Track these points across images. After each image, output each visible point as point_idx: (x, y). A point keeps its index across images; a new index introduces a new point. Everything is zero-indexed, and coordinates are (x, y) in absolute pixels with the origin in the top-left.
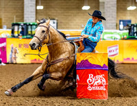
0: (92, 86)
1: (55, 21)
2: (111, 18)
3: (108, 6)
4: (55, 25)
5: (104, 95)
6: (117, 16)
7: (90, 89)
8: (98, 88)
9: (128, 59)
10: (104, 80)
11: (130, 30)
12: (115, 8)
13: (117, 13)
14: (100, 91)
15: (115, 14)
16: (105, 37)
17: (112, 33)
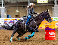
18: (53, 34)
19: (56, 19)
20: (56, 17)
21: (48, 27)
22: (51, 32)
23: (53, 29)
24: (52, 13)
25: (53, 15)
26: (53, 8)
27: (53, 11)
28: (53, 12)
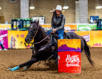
0: (69, 63)
1: (43, 18)
2: (84, 15)
3: (82, 6)
4: (43, 20)
5: (78, 70)
6: (89, 13)
7: (68, 65)
8: (73, 65)
9: (97, 44)
10: (78, 59)
11: (98, 23)
12: (87, 8)
13: (88, 11)
14: (75, 67)
15: (87, 12)
16: (80, 29)
17: (84, 26)
18: (75, 60)
19: (83, 28)
20: (82, 23)
21: (65, 45)
22: (71, 56)
23: (75, 49)
24: (75, 13)
25: (76, 18)
26: (76, 2)
27: (77, 10)
28: (77, 13)
